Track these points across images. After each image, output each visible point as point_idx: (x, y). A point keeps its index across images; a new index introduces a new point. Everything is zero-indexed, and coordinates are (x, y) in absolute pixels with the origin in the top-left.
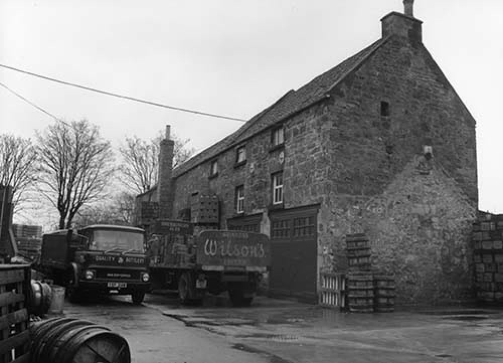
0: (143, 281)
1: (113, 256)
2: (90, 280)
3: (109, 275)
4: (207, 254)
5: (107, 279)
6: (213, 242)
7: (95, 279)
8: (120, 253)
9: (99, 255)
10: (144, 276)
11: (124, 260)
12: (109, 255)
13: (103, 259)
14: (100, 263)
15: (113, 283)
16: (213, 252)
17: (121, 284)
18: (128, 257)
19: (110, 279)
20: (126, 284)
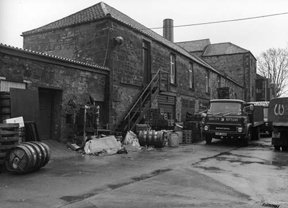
0: (238, 132)
1: (218, 117)
2: (207, 131)
3: (217, 128)
4: (276, 114)
5: (216, 131)
6: (281, 106)
7: (209, 130)
8: (222, 115)
9: (211, 117)
10: (239, 129)
11: (225, 119)
12: (217, 117)
13: (213, 119)
14: (212, 121)
15: (219, 133)
16: (281, 113)
17: (223, 133)
18: (228, 118)
19: (217, 131)
20: (226, 133)
